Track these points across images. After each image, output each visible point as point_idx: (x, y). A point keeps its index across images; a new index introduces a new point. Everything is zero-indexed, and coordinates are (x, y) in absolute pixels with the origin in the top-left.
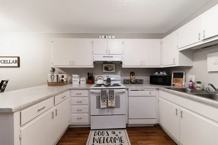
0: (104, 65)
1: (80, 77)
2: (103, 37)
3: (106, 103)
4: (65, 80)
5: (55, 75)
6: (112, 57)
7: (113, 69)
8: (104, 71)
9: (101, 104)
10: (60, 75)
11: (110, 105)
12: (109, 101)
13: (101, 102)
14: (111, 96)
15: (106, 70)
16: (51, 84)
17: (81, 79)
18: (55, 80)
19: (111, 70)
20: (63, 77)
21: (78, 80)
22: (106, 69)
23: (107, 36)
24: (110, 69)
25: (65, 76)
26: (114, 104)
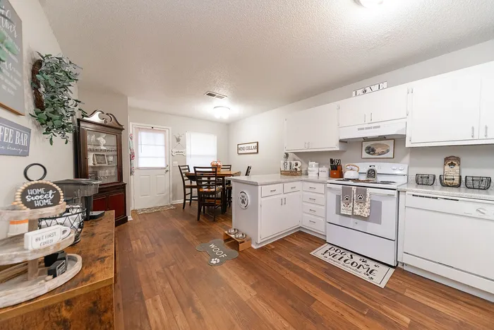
0: (366, 145)
1: (319, 166)
2: (360, 92)
3: (351, 208)
4: (299, 170)
5: (288, 162)
6: (379, 127)
7: (388, 151)
8: (365, 155)
9: (342, 207)
10: (294, 163)
11: (357, 212)
12: (356, 206)
13: (342, 204)
14: (360, 198)
15: (369, 153)
16: (284, 173)
17: (321, 169)
18: (288, 169)
19: (383, 153)
20: (297, 165)
21: (316, 170)
22: (371, 150)
23: (368, 89)
24: (378, 150)
25: (300, 164)
26: (364, 213)
